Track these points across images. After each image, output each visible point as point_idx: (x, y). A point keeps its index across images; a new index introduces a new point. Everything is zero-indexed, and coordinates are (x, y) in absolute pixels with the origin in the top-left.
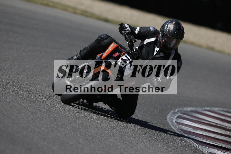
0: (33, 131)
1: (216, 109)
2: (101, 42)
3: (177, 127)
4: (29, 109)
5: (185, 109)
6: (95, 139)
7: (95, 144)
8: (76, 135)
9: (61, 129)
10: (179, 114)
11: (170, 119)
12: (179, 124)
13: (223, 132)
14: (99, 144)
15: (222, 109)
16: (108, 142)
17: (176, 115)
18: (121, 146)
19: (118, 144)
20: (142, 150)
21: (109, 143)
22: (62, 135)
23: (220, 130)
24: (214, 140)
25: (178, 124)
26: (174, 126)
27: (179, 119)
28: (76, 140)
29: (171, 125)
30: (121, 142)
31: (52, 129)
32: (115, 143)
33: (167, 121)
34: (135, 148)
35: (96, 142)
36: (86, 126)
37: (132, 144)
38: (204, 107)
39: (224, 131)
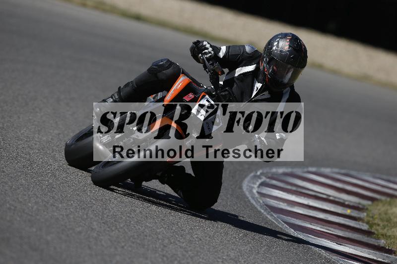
0: (13, 208)
1: (327, 171)
2: (158, 74)
3: (260, 202)
4: (6, 171)
5: (274, 170)
6: (119, 223)
7: (119, 231)
8: (87, 216)
9: (60, 205)
10: (264, 179)
11: (248, 187)
12: (264, 197)
13: (339, 210)
14: (126, 230)
15: (336, 170)
16: (142, 227)
17: (258, 181)
18: (163, 233)
19: (158, 231)
20: (200, 242)
21: (144, 230)
22: (63, 215)
23: (334, 207)
24: (324, 223)
25: (261, 196)
26: (256, 199)
27: (264, 187)
28: (87, 224)
29: (250, 198)
30: (163, 228)
31: (45, 206)
32: (154, 229)
33: (243, 192)
34: (188, 237)
35: (122, 228)
36: (104, 200)
37: (182, 230)
38: (307, 167)
39: (341, 208)
